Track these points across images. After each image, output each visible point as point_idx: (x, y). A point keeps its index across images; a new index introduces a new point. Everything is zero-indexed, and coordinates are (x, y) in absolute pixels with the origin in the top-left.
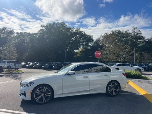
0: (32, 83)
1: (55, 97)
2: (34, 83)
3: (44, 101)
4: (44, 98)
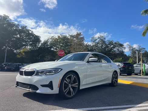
0: (60, 70)
1: (81, 88)
2: (62, 69)
3: (73, 94)
4: (72, 90)
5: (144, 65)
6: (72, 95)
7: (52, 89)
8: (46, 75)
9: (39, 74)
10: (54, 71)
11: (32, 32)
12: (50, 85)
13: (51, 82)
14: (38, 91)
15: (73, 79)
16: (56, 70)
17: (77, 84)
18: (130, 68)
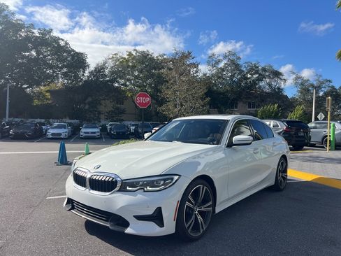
1: (218, 210)
3: (203, 228)
4: (202, 219)
5: (334, 126)
6: (202, 231)
7: (161, 224)
8: (145, 191)
9: (128, 188)
10: (162, 182)
11: (67, 44)
12: (157, 217)
13: (159, 210)
14: (129, 231)
15: (202, 195)
16: (168, 179)
17: (211, 203)
18: (302, 134)
